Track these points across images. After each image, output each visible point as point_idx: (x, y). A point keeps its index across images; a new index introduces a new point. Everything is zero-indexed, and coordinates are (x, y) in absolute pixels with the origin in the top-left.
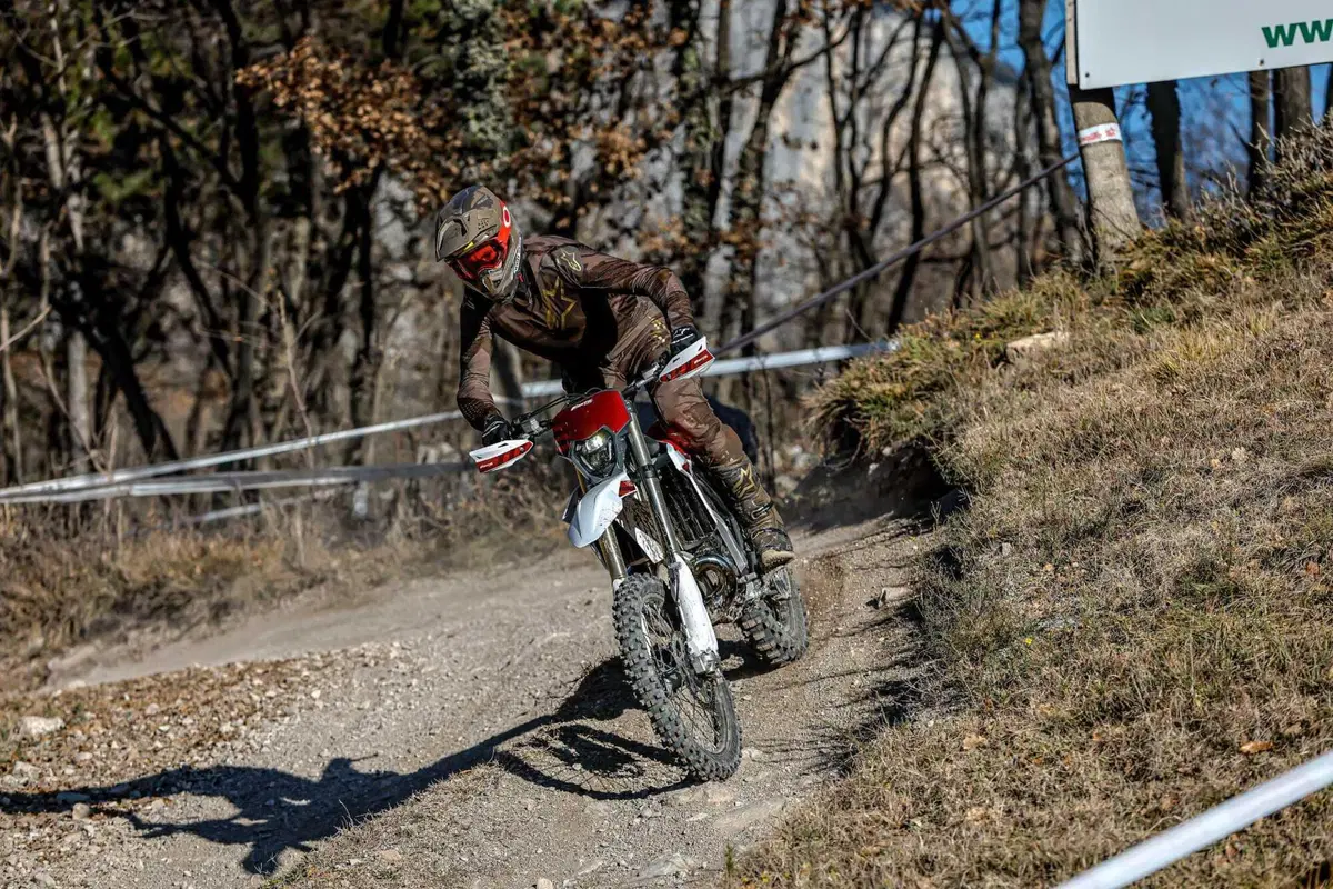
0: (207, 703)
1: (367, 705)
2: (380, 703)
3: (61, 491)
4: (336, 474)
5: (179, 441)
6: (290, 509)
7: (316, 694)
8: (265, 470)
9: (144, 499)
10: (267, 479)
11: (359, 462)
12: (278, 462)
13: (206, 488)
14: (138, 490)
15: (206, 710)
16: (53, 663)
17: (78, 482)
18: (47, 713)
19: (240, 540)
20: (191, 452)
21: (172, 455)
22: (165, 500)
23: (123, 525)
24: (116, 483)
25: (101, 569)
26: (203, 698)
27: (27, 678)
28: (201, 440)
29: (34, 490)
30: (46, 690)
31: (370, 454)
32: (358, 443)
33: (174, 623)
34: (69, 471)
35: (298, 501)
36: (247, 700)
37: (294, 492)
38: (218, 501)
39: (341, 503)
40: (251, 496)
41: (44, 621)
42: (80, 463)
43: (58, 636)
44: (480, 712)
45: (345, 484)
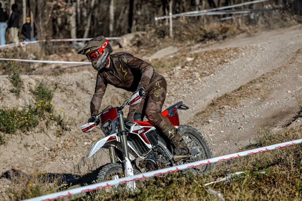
0: (222, 55)
1: (254, 56)
2: (256, 55)
3: (194, 14)
4: (248, 11)
5: (216, 4)
6: (238, 18)
7: (243, 54)
8: (233, 10)
9: (210, 16)
10: (233, 11)
11: (252, 8)
12: (236, 8)
13: (221, 13)
14: (208, 14)
15: (222, 57)
16: (192, 47)
17: (196, 12)
18: (191, 57)
19: (228, 23)
20: (219, 6)
21: (215, 7)
22: (214, 16)
23: (205, 21)
24: (204, 12)
25: (201, 29)
26: (221, 54)
27: (187, 50)
28: (221, 4)
29: (188, 14)
30: (190, 53)
31: (254, 7)
32: (252, 5)
33: (215, 40)
34: (195, 10)
35: (240, 16)
36: (230, 55)
37: (239, 14)
38: (224, 16)
39: (248, 17)
40: (231, 15)
41: (190, 39)
42: (197, 8)
43: (193, 42)
44: (276, 58)
45: (249, 13)
